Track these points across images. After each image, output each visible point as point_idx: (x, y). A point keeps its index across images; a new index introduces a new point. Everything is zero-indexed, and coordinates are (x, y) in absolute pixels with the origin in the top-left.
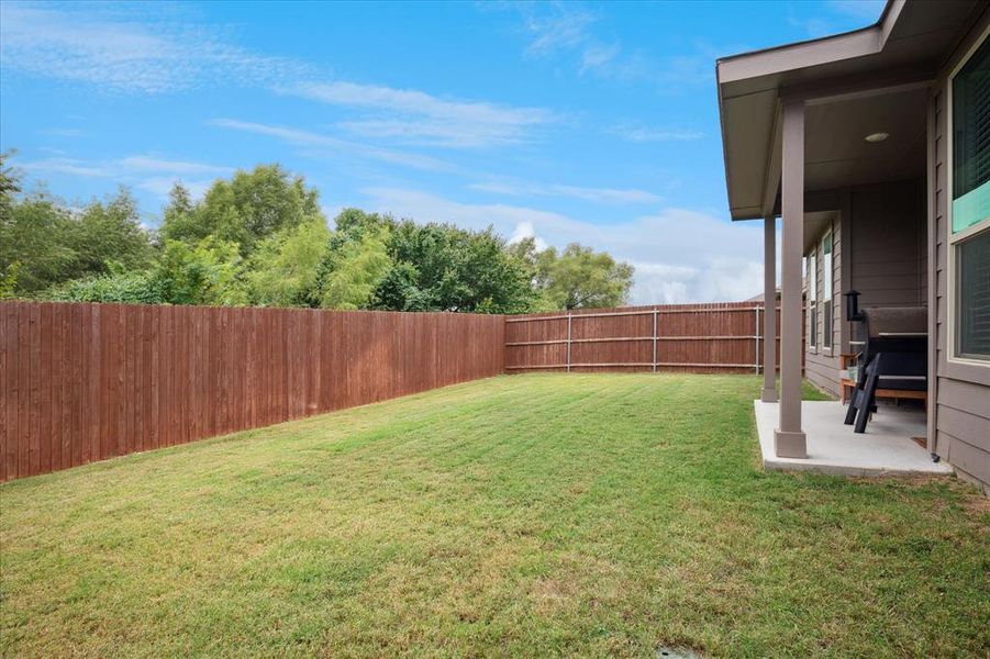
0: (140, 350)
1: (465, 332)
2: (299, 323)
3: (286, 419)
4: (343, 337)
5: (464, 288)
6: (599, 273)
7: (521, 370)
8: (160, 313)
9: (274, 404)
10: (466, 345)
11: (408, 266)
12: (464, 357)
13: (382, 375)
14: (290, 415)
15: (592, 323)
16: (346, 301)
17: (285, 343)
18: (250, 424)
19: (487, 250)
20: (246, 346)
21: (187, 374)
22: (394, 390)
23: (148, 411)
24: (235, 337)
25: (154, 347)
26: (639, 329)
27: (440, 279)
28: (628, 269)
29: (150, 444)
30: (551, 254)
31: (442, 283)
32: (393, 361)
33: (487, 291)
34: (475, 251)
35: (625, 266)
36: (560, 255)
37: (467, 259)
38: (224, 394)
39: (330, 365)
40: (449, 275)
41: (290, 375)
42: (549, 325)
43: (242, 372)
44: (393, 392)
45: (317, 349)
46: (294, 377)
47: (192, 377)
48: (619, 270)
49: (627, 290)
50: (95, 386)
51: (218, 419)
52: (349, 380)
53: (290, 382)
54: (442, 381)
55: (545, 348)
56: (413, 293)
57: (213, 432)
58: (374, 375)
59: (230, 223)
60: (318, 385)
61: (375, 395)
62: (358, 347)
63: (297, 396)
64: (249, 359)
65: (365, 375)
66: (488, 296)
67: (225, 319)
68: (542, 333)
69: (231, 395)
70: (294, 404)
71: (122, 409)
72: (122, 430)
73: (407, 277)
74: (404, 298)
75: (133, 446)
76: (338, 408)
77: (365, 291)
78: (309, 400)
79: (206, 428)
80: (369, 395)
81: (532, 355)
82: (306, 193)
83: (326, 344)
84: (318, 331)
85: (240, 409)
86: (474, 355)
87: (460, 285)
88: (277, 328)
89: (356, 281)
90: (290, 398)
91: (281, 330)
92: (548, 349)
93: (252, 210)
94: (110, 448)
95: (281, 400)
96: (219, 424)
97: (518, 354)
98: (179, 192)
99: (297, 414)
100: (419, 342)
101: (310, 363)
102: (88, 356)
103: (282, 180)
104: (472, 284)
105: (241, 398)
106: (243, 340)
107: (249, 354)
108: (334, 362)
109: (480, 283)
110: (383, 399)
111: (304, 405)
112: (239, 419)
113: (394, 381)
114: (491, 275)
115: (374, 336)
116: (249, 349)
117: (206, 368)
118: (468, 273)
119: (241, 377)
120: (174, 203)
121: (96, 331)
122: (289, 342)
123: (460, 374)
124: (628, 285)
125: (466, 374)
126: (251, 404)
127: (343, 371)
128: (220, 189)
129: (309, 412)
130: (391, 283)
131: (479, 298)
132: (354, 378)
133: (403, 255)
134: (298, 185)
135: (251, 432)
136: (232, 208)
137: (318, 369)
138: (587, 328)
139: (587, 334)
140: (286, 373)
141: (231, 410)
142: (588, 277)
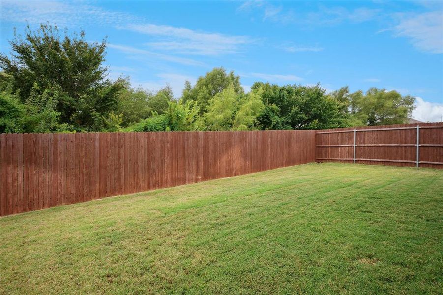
0: (117, 152)
1: (289, 140)
2: (191, 138)
3: (184, 183)
4: (215, 144)
5: (303, 115)
6: (389, 103)
7: (326, 161)
8: (125, 136)
9: (179, 177)
10: (289, 146)
11: (274, 106)
12: (289, 153)
13: (238, 162)
14: (187, 182)
15: (371, 135)
16: (243, 124)
17: (184, 148)
18: (167, 185)
19: (315, 96)
20: (165, 149)
21: (137, 163)
22: (245, 169)
23: (120, 179)
24: (159, 146)
25: (122, 151)
26: (405, 139)
27: (290, 111)
28: (412, 99)
29: (121, 192)
30: (358, 95)
31: (291, 114)
32: (245, 155)
33: (315, 117)
34: (309, 96)
35: (409, 97)
36: (364, 95)
37: (304, 101)
38: (154, 171)
39: (209, 158)
40: (294, 109)
41: (187, 163)
42: (342, 135)
43: (163, 162)
44: (244, 171)
45: (201, 151)
46: (189, 163)
47: (139, 164)
48: (404, 100)
49: (411, 112)
50: (97, 167)
51: (151, 182)
52: (219, 165)
53: (187, 166)
54: (273, 166)
55: (340, 148)
56: (276, 119)
57: (149, 188)
58: (233, 162)
59: (203, 92)
60: (202, 167)
61: (234, 172)
62: (224, 149)
63: (190, 172)
64: (166, 155)
65: (228, 163)
66: (316, 119)
67: (155, 137)
68: (338, 140)
69: (157, 171)
70: (189, 176)
71: (108, 177)
72: (109, 186)
73: (273, 111)
74: (271, 121)
75: (113, 193)
76: (213, 179)
77: (251, 119)
78: (197, 174)
79: (146, 186)
80: (229, 173)
81: (331, 152)
82: (235, 77)
83: (206, 147)
84: (201, 142)
85: (162, 178)
86: (295, 152)
87: (301, 114)
88: (180, 141)
89: (247, 114)
90: (187, 173)
91: (182, 142)
92: (341, 150)
93: (212, 86)
94: (104, 193)
95: (182, 175)
96: (152, 185)
97: (323, 151)
98: (188, 83)
99: (190, 181)
100: (259, 146)
101: (197, 158)
102: (94, 155)
103: (223, 73)
104: (307, 113)
105: (162, 173)
106: (163, 147)
107: (166, 153)
108: (211, 156)
109: (312, 113)
110: (238, 174)
111: (194, 177)
112: (161, 183)
113: (245, 165)
114: (317, 108)
115: (233, 143)
116: (166, 150)
117: (146, 159)
118: (305, 108)
119: (162, 163)
120: (186, 87)
121: (97, 144)
122: (186, 147)
123: (286, 162)
124: (412, 108)
125: (289, 162)
126: (167, 176)
127: (216, 161)
128: (201, 79)
129: (197, 180)
130: (265, 115)
131: (311, 120)
132: (222, 163)
133: (272, 101)
134: (232, 75)
135: (167, 189)
136: (204, 86)
137: (202, 160)
138: (367, 137)
139: (367, 141)
140: (185, 163)
141: (157, 178)
142: (382, 106)
